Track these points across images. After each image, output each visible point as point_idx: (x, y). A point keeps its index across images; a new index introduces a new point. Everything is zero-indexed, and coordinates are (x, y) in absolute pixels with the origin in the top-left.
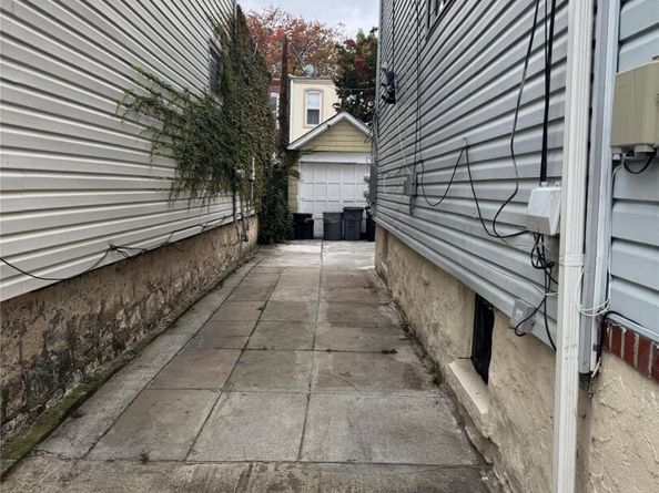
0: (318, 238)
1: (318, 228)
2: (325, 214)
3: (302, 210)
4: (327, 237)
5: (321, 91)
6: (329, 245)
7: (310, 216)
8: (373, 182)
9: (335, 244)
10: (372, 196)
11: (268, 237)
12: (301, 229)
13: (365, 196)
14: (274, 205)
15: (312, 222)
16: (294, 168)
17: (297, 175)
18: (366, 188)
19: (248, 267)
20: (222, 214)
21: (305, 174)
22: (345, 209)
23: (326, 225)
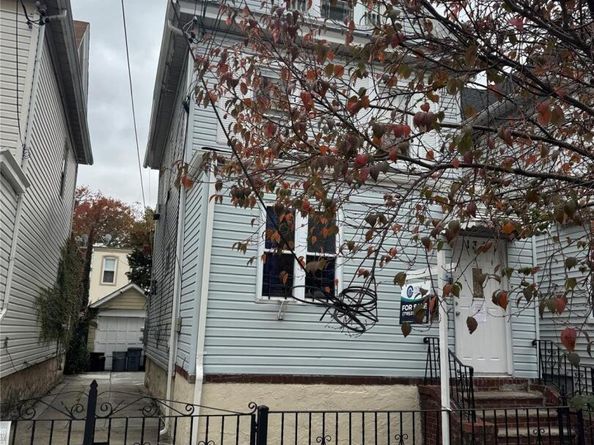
0: (108, 371)
1: (108, 363)
2: (114, 353)
3: (97, 349)
4: (114, 369)
5: (117, 258)
6: (115, 375)
7: (103, 354)
8: (145, 331)
9: (120, 374)
10: (145, 340)
11: (72, 369)
12: (96, 363)
13: (141, 340)
14: (78, 347)
15: (104, 359)
16: (93, 320)
17: (96, 325)
18: (141, 335)
19: (62, 386)
20: (51, 351)
21: (101, 325)
22: (129, 350)
23: (115, 361)
